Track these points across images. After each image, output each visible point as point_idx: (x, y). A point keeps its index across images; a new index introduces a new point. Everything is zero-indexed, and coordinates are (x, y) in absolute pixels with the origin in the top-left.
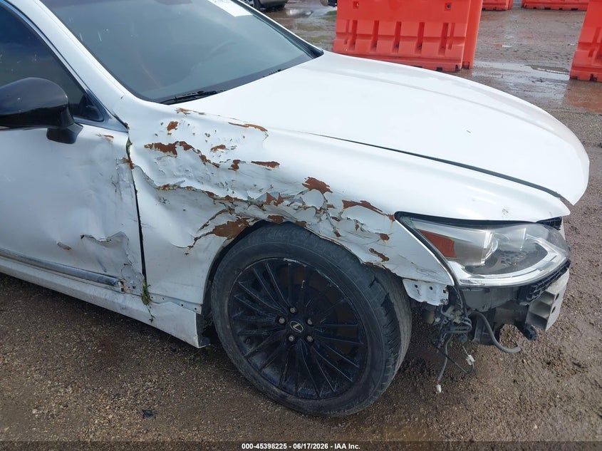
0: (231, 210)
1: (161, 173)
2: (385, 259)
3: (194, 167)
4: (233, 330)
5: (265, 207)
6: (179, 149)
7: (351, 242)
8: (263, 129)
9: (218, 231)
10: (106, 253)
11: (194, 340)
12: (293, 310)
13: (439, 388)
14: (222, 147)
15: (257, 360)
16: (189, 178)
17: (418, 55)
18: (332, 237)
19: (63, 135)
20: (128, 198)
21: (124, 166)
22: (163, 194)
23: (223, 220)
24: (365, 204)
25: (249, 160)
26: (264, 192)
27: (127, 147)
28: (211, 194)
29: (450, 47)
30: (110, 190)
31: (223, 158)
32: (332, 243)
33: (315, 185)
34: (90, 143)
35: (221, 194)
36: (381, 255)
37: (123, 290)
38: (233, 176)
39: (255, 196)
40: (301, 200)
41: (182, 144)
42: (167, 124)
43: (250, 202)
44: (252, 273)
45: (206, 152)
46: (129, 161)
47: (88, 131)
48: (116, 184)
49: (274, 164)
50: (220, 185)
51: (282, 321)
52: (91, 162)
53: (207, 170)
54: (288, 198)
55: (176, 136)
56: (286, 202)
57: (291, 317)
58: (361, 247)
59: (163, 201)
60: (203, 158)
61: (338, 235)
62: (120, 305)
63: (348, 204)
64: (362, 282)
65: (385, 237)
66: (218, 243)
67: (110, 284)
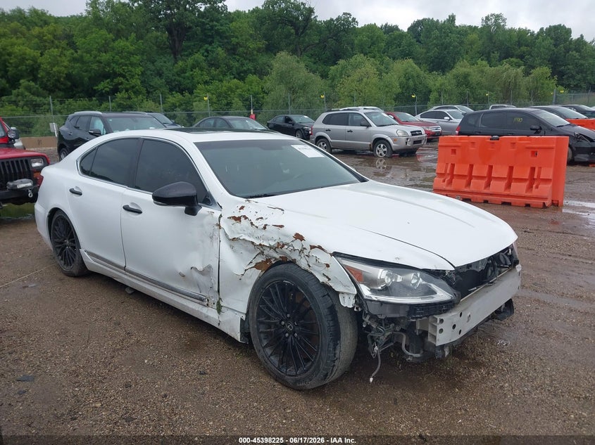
0: (262, 253)
1: (233, 232)
2: (329, 279)
3: (247, 228)
4: (258, 329)
5: (277, 250)
6: (242, 219)
7: (315, 270)
8: (283, 210)
9: (257, 266)
10: (202, 279)
11: (238, 336)
12: (288, 315)
13: (371, 380)
14: (262, 218)
15: (269, 351)
16: (245, 234)
17: (507, 192)
18: (307, 268)
19: (191, 211)
20: (216, 245)
21: (217, 227)
22: (232, 243)
23: (259, 259)
24: (320, 247)
25: (271, 224)
26: (276, 242)
27: (220, 217)
28: (253, 243)
29: (537, 187)
30: (208, 241)
31: (260, 224)
32: (307, 271)
33: (299, 237)
34: (204, 216)
35: (257, 242)
36: (327, 277)
37: (208, 305)
38: (264, 232)
39: (272, 243)
40: (292, 245)
41: (244, 216)
42: (239, 207)
43: (270, 247)
44: (269, 291)
45: (253, 221)
46: (219, 225)
47: (204, 210)
48: (211, 238)
49: (282, 226)
50: (258, 238)
51: (283, 323)
52: (202, 226)
53: (252, 229)
54: (287, 244)
55: (243, 213)
56: (286, 247)
57: (287, 320)
58: (319, 272)
59: (232, 247)
60: (252, 223)
61: (310, 266)
62: (205, 314)
63: (312, 247)
64: (318, 294)
65: (328, 266)
66: (256, 274)
67: (201, 300)
